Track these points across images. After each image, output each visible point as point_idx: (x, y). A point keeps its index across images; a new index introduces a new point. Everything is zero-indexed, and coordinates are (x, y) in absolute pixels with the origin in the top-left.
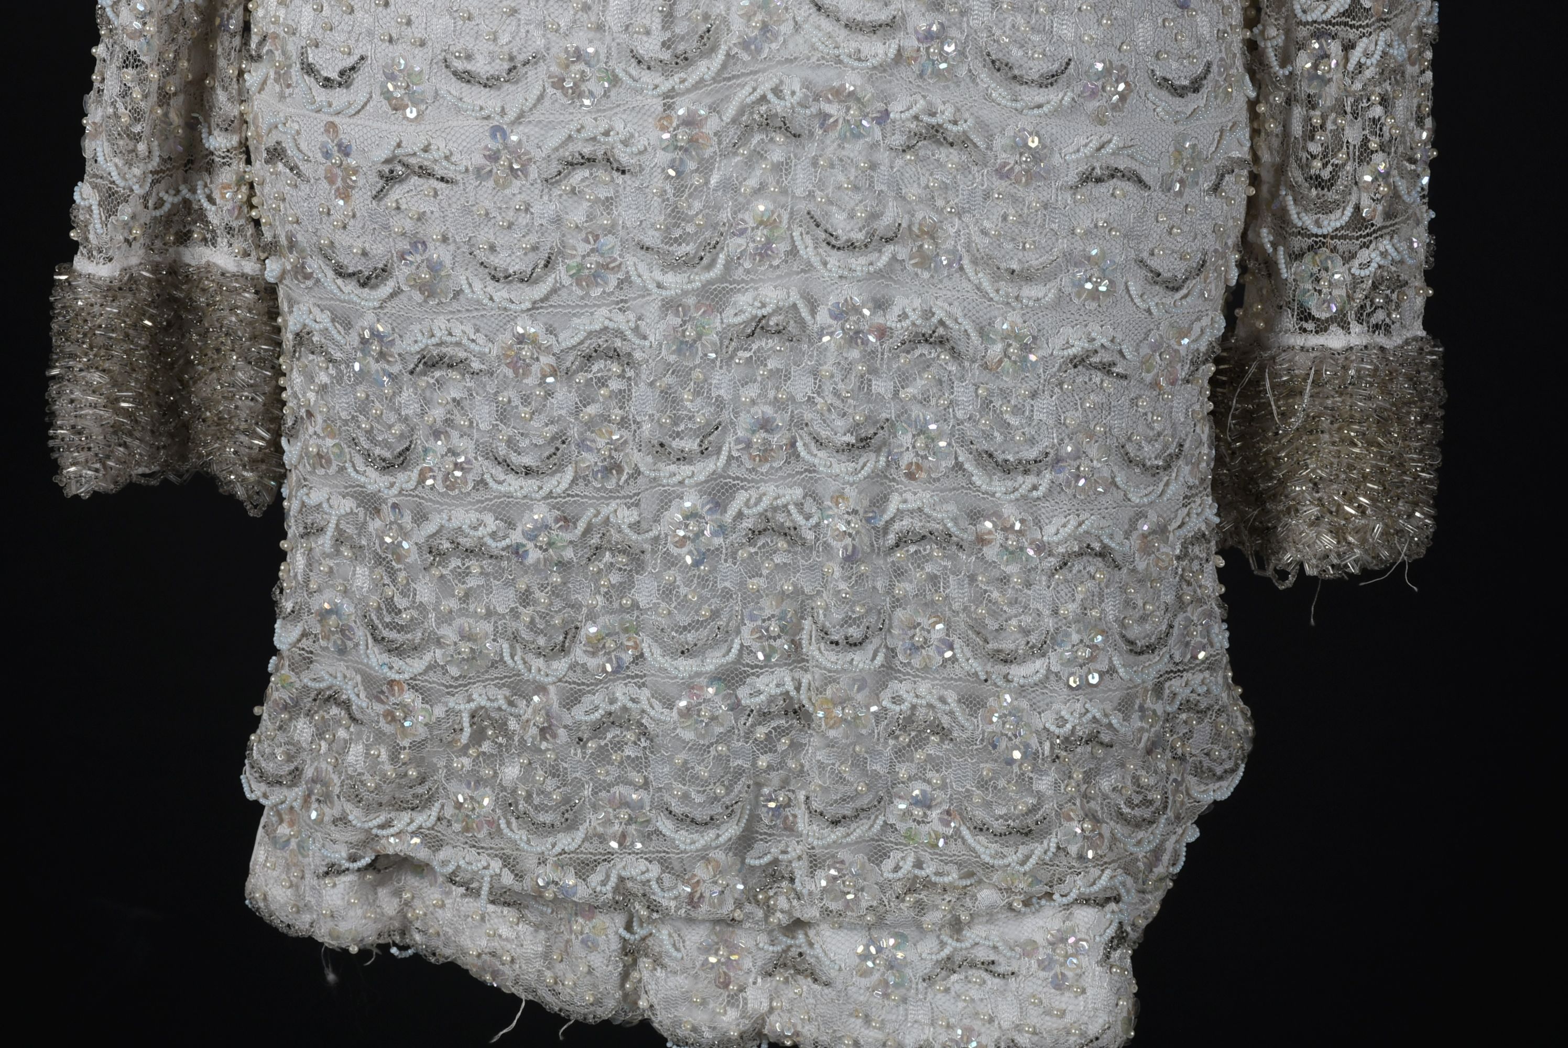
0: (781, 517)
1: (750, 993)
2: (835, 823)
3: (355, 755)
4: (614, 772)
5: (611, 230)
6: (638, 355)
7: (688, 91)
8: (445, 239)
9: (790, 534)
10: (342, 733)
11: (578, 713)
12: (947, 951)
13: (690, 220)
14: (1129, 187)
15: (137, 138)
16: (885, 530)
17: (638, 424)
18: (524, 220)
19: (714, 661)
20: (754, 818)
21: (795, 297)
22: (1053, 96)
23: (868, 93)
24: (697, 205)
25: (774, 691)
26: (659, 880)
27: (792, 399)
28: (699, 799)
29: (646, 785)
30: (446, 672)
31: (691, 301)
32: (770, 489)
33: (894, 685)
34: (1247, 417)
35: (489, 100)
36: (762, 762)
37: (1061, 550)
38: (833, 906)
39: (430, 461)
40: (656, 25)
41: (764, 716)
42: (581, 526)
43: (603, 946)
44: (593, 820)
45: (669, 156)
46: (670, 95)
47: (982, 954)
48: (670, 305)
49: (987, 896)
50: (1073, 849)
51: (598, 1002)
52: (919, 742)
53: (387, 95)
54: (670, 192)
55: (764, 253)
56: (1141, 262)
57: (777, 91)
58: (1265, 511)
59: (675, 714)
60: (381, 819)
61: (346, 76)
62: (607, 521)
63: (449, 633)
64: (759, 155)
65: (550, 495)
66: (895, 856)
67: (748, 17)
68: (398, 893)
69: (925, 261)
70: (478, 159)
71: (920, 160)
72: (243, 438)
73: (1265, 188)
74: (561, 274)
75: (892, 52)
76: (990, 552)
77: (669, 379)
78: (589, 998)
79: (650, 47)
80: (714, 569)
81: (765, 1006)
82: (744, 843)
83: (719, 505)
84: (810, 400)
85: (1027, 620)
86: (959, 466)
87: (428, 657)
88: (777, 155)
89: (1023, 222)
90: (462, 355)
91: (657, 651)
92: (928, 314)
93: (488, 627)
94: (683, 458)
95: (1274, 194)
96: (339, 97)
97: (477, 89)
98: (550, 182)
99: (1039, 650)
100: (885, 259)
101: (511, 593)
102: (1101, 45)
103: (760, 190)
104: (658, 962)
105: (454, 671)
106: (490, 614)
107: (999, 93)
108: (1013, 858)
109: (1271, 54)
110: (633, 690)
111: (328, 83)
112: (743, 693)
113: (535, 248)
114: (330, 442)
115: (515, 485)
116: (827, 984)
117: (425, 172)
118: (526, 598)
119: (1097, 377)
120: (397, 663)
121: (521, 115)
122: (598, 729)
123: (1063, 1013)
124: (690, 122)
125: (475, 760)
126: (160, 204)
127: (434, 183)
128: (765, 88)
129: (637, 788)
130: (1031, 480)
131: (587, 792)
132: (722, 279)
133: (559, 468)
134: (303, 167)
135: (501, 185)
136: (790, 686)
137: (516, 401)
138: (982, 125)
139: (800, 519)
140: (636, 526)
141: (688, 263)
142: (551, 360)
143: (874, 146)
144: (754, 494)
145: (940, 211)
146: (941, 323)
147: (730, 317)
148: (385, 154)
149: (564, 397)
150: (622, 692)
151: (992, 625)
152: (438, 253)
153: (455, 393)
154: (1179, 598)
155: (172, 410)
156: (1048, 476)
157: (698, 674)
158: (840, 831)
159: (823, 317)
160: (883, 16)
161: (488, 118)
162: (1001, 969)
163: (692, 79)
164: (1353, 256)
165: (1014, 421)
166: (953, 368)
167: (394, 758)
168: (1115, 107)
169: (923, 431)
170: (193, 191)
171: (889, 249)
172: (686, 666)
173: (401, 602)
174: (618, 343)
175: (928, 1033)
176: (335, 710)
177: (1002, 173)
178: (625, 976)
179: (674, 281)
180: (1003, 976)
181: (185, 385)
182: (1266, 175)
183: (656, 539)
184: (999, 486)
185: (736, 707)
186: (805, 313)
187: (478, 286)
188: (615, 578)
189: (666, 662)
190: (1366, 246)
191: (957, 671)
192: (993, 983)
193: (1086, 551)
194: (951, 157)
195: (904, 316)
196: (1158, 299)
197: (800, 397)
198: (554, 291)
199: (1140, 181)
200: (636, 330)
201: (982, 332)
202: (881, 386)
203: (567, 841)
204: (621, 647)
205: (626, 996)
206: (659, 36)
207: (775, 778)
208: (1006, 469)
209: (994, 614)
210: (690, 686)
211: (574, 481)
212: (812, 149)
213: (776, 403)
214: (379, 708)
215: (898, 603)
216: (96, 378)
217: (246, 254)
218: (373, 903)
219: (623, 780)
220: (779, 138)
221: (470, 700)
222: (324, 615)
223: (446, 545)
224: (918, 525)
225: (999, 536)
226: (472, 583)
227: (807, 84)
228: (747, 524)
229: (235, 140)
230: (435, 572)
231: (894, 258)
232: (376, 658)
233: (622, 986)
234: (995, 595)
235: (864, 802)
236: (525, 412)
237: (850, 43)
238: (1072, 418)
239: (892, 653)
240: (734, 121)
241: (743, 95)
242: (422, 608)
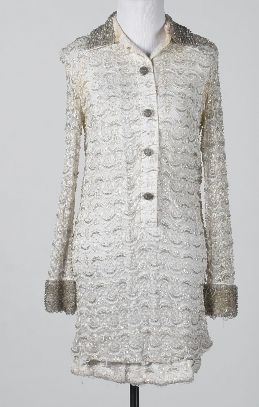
0: (146, 304)
1: (143, 376)
2: (154, 347)
3: (88, 345)
4: (124, 343)
5: (123, 265)
6: (127, 282)
7: (133, 246)
8: (101, 269)
9: (147, 307)
10: (86, 343)
11: (119, 334)
12: (170, 367)
13: (133, 263)
14: (190, 259)
15: (58, 261)
16: (160, 306)
17: (127, 292)
18: (112, 265)
19: (137, 325)
20: (143, 349)
21: (147, 273)
22: (179, 246)
23: (156, 245)
24: (134, 261)
25: (145, 329)
26: (130, 357)
27: (147, 287)
28: (136, 345)
29: (128, 344)
30: (101, 331)
31: (134, 274)
32: (145, 300)
33: (161, 328)
34: (208, 295)
35: (107, 249)
36: (144, 340)
37: (183, 309)
38: (154, 359)
39: (99, 300)
40: (129, 237)
41: (145, 333)
42: (119, 307)
43: (122, 371)
44: (121, 350)
45: (130, 254)
46: (131, 246)
47: (175, 367)
48: (131, 275)
49: (175, 358)
50: (186, 351)
51: (122, 380)
52: (165, 336)
53: (93, 250)
54: (131, 259)
55: (143, 268)
56: (192, 270)
57: (144, 245)
58: (211, 308)
59: (132, 333)
60: (91, 354)
61: (88, 248)
62: (123, 306)
63: (101, 325)
64: (142, 254)
65: (115, 303)
66: (162, 353)
67: (140, 235)
68: (93, 369)
69: (164, 268)
70: (106, 257)
71: (163, 254)
72: (71, 303)
73: (209, 263)
74: (116, 272)
75: (159, 240)
76: (173, 309)
77: (131, 285)
78: (121, 379)
79: (128, 240)
80: (137, 312)
81: (145, 378)
82: (142, 352)
83: (138, 303)
84: (149, 288)
85: (179, 319)
86: (169, 297)
87: (98, 329)
88: (144, 254)
89: (176, 263)
90: (103, 285)
91: (130, 324)
92: (164, 275)
93: (107, 324)
94: (133, 296)
95: (210, 264)
96: (87, 251)
97: (105, 247)
98: (115, 259)
99: (180, 323)
100: (159, 268)
101: (110, 319)
102: (186, 240)
103: (142, 259)
104: (130, 372)
105: (102, 330)
106: (107, 322)
107: (173, 245)
108: (178, 352)
109: (209, 244)
110: (127, 330)
111: (85, 249)
112: (141, 330)
113: (113, 269)
114: (84, 301)
115: (110, 303)
116: (154, 373)
117: (98, 260)
118: (111, 319)
119: (187, 285)
120: (94, 330)
121: (111, 250)
122: (122, 336)
123: (186, 375)
124: (133, 250)
125: (105, 344)
126: (60, 271)
127: (100, 261)
128: (143, 245)
129: (127, 344)
130: (179, 299)
131: (120, 346)
132: (138, 271)
133: (116, 299)
134: (81, 262)
135: (108, 261)
136: (148, 329)
137: (110, 291)
138: (170, 250)
139: (148, 304)
140: (127, 306)
141: (133, 269)
142: (115, 284)
143: (157, 252)
144: (142, 301)
145: (165, 261)
146: (166, 277)
147: (139, 276)
148: (93, 258)
149: (117, 290)
150: (125, 331)
151: (174, 319)
152: (100, 271)
153: (102, 291)
154: (199, 319)
155: (60, 301)
156: (181, 298)
157: (135, 327)
158: (155, 349)
159: (151, 276)
160: (158, 235)
161: (107, 251)
162: (177, 369)
163: (133, 244)
164: (221, 272)
165: (176, 290)
166: (168, 283)
167: (93, 344)
168: (188, 248)
169: (164, 292)
170: (64, 269)
171: (159, 267)
172: (134, 326)
173: (94, 321)
174: (124, 281)
175: (168, 379)
176: (84, 340)
177: (174, 256)
178: (125, 376)
179: (131, 272)
180: (178, 370)
181: (63, 298)
182: (209, 261)
183: (129, 308)
184: (174, 299)
185: (140, 332)
186: (148, 275)
187: (105, 275)
188: (124, 314)
189: (131, 325)
190: (223, 270)
191: (170, 325)
192: (176, 371)
193: (186, 309)
194: (167, 254)
195: (161, 276)
196: (194, 275)
197: (148, 287)
198: (115, 275)
199: (192, 258)
200: (126, 279)
201: (171, 278)
202: (159, 285)
203: (118, 353)
204: (125, 324)
205: (126, 379)
206: (129, 238)
207: (146, 342)
208: (175, 297)
209: (174, 318)
210: (134, 329)
211: (118, 301)
212: (149, 253)
213: (145, 288)
214: (91, 337)
215: (161, 316)
216: (52, 294)
217: (72, 278)
218: (89, 370)
219: (125, 344)
220: (145, 252)
221: (104, 335)
222: (83, 326)
223: (101, 312)
224: (164, 305)
225: (175, 306)
226: (104, 317)
227: (148, 244)
228: (142, 305)
229: (70, 262)
230: (99, 316)
231: (160, 268)
232: (91, 330)
233: (125, 377)
234: (174, 315)
235: (158, 345)
236: (111, 292)
237: (153, 239)
238: (184, 290)
239: (161, 323)
240: (139, 249)
241: (140, 246)
242: (97, 322)
